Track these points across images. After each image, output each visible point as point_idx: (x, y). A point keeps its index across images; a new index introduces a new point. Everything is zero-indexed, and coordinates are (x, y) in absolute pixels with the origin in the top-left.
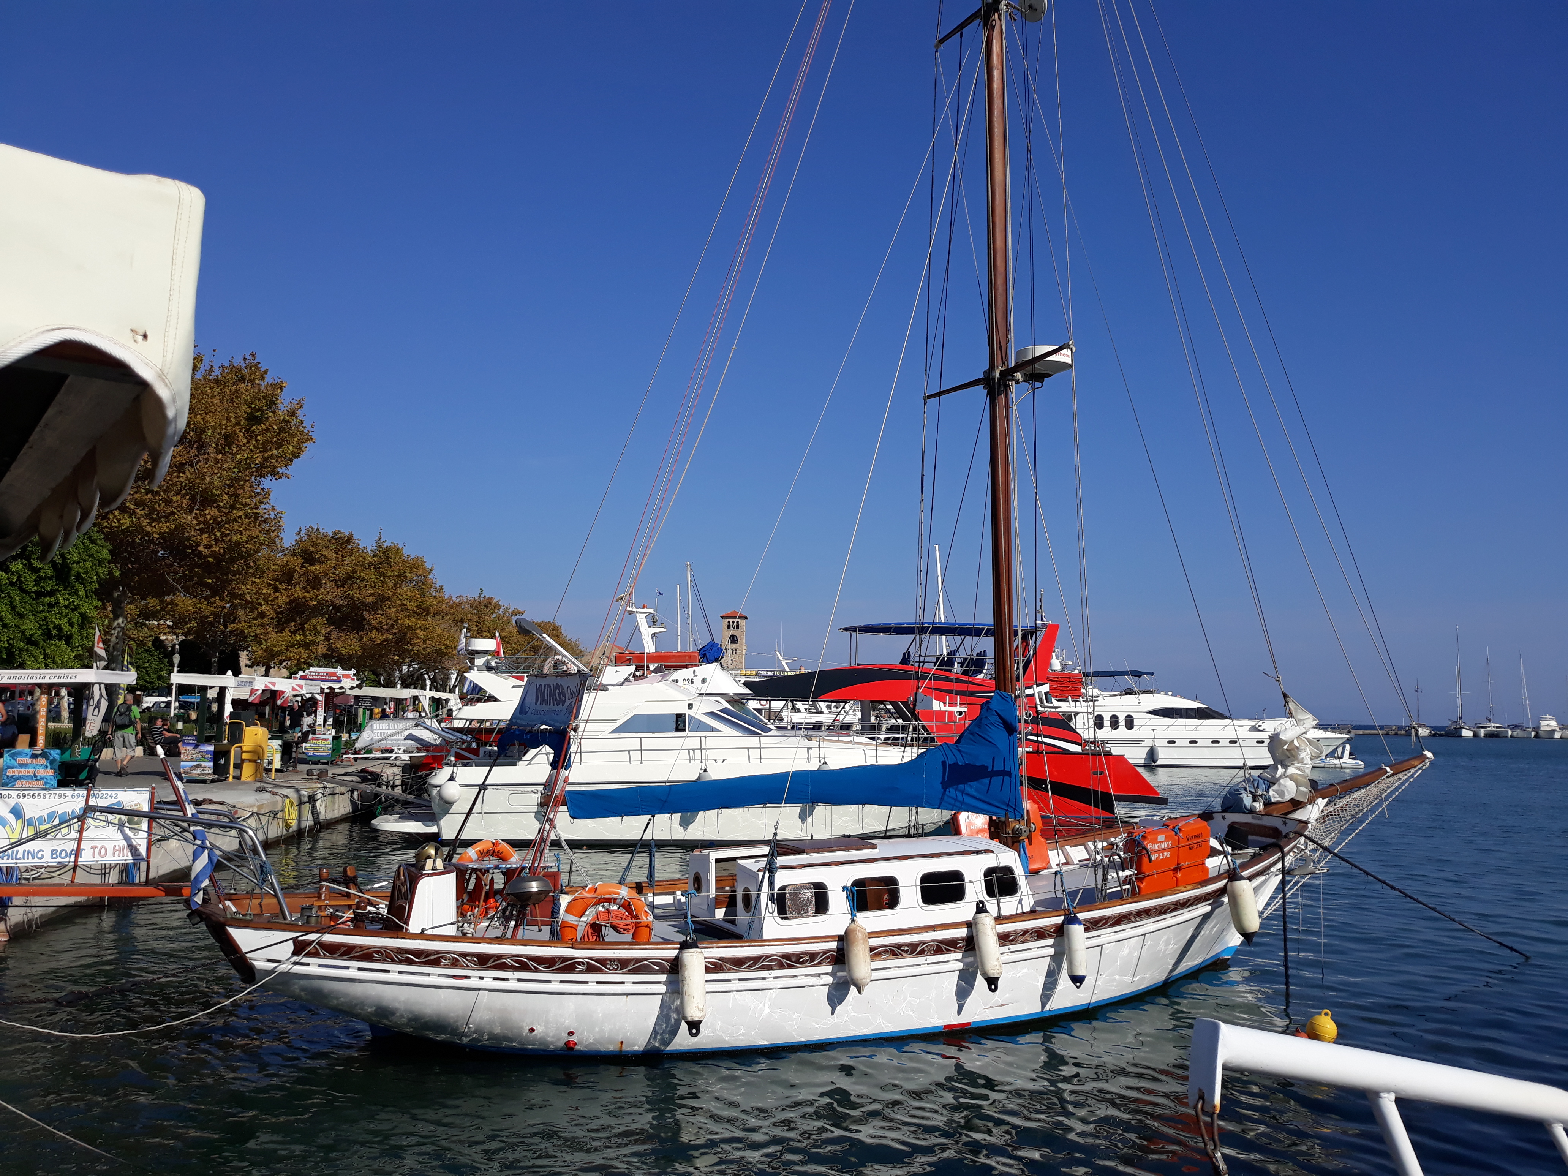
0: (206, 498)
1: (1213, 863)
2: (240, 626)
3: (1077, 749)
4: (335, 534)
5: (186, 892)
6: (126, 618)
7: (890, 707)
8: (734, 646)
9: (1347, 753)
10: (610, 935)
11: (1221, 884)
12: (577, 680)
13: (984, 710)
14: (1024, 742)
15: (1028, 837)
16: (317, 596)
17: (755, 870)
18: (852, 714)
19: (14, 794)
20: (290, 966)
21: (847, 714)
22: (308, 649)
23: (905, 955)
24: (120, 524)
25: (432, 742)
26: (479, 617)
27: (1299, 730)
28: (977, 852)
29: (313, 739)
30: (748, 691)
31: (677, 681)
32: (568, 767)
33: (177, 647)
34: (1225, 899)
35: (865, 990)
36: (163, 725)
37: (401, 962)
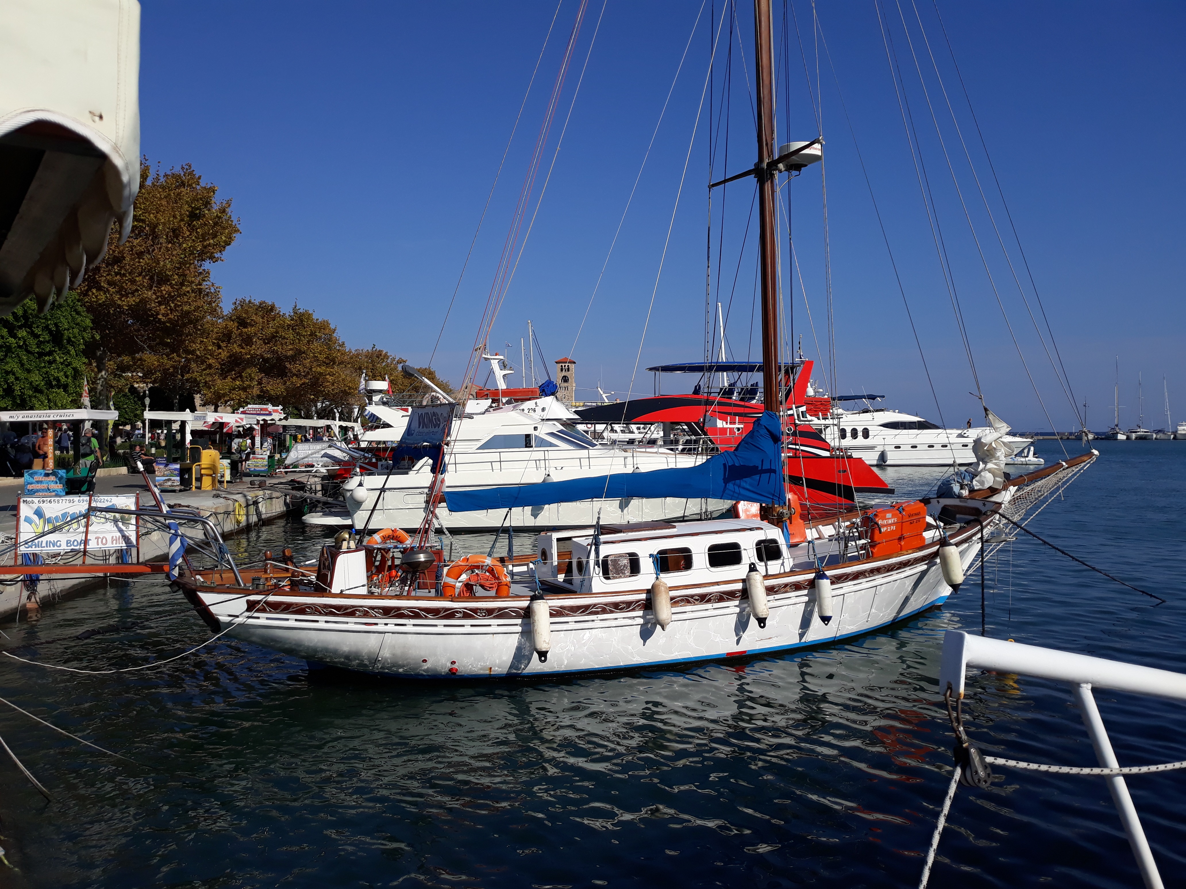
0: (162, 278)
1: (928, 535)
2: (194, 375)
3: (826, 454)
4: (261, 304)
5: (166, 568)
6: (107, 371)
7: (685, 427)
8: (566, 384)
9: (1031, 453)
10: (479, 591)
11: (934, 549)
12: (448, 408)
13: (756, 425)
14: (785, 450)
15: (789, 518)
16: (250, 351)
17: (585, 545)
18: (656, 432)
19: (36, 500)
20: (245, 620)
21: (653, 433)
22: (246, 391)
23: (696, 603)
24: (98, 299)
25: (343, 458)
26: (373, 365)
27: (996, 435)
28: (751, 529)
29: (254, 458)
30: (577, 417)
31: (523, 410)
32: (443, 472)
33: (147, 392)
34: (938, 561)
35: (668, 628)
36: (141, 450)
37: (326, 614)
